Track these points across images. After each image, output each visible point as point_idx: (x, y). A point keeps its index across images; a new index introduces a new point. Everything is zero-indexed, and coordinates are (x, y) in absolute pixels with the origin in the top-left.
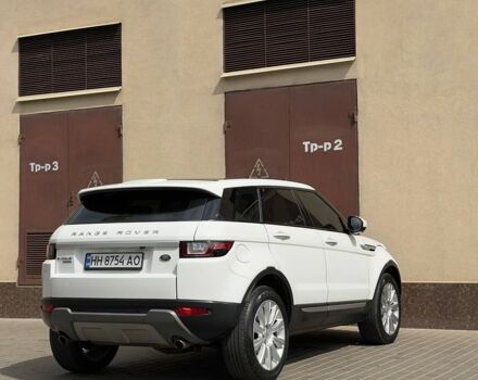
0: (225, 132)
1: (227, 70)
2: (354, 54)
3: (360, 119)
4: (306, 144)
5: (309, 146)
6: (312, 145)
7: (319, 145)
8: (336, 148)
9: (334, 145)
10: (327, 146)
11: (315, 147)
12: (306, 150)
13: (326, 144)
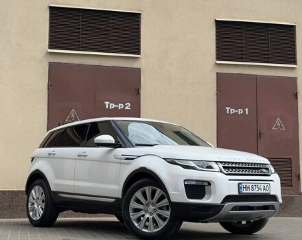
0: (48, 88)
1: (50, 47)
2: (139, 53)
3: (142, 92)
4: (107, 103)
5: (109, 105)
6: (111, 104)
7: (115, 104)
8: (127, 108)
9: (125, 106)
10: (121, 106)
11: (112, 106)
12: (107, 107)
13: (120, 105)
